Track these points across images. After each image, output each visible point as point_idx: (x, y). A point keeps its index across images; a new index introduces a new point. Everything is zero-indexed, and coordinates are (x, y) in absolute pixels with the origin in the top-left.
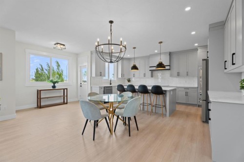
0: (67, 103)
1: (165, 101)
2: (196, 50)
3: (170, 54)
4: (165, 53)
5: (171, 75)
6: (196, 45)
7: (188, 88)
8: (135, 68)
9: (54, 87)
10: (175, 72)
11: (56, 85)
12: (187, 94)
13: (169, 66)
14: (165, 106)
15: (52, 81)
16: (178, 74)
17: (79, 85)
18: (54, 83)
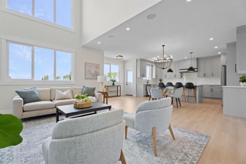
0: (120, 96)
1: (195, 94)
2: (219, 56)
3: (198, 59)
4: (194, 59)
5: (199, 76)
6: (219, 53)
7: (213, 86)
8: (170, 71)
9: (113, 84)
10: (202, 73)
11: (115, 83)
12: (212, 90)
13: (197, 68)
14: (195, 97)
15: (112, 80)
16: (205, 75)
17: (126, 83)
18: (114, 82)
